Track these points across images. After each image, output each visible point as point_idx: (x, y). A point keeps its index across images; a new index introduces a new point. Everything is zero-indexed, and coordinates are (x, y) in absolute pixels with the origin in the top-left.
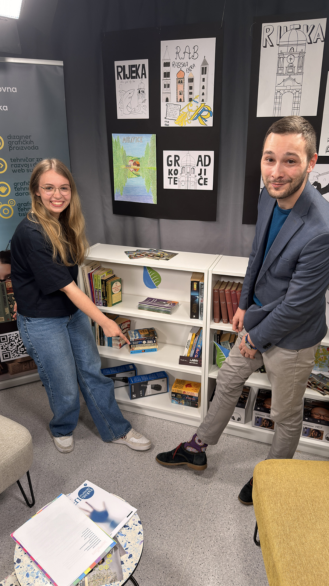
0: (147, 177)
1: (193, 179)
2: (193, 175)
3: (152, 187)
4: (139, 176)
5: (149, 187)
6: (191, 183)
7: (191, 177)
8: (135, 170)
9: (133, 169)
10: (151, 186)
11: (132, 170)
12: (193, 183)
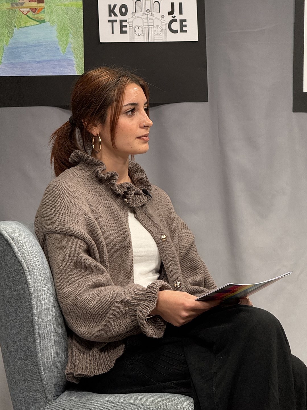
0: (61, 22)
1: (157, 23)
2: (158, 15)
3: (72, 41)
4: (41, 21)
5: (65, 43)
6: (155, 29)
7: (153, 18)
8: (34, 10)
9: (28, 9)
10: (70, 40)
11: (25, 12)
12: (159, 29)
